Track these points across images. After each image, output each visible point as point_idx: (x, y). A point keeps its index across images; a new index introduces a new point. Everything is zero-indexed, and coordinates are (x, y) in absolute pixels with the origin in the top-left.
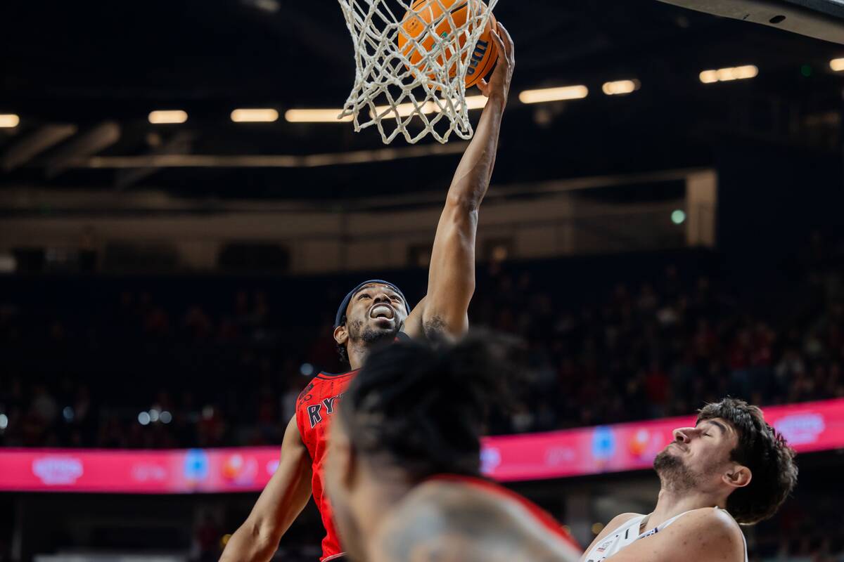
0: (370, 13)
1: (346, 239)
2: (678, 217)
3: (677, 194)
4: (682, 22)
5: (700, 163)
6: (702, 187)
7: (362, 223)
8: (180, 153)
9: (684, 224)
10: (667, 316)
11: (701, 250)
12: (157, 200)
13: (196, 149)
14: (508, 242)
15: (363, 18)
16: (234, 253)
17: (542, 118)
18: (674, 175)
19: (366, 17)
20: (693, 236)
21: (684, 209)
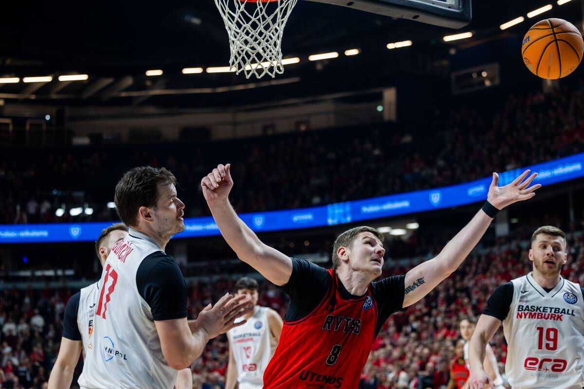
0: (235, 20)
1: (235, 124)
2: (380, 109)
3: (379, 98)
4: (378, 23)
5: (388, 85)
6: (390, 95)
7: (242, 117)
8: (161, 89)
9: (383, 111)
10: (377, 152)
11: (390, 123)
12: (152, 110)
13: (168, 87)
14: (306, 123)
15: (232, 23)
16: (186, 132)
17: (319, 67)
18: (378, 90)
19: (233, 22)
20: (387, 117)
21: (382, 105)
